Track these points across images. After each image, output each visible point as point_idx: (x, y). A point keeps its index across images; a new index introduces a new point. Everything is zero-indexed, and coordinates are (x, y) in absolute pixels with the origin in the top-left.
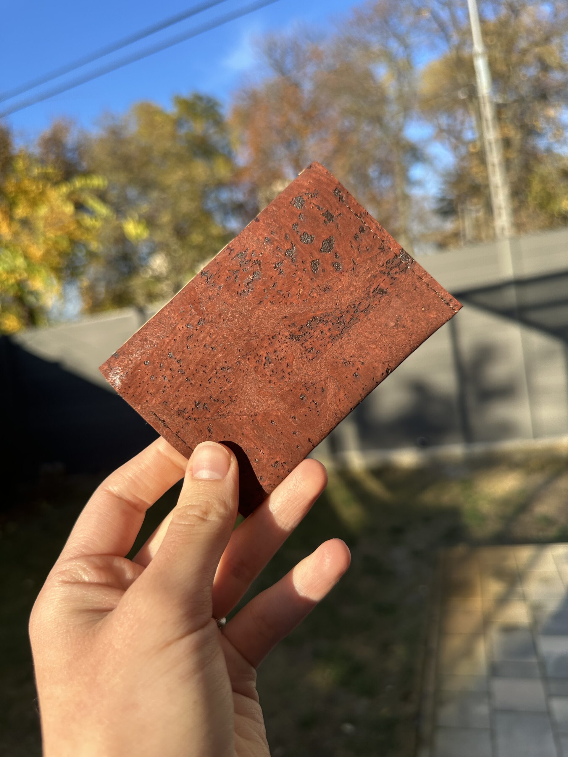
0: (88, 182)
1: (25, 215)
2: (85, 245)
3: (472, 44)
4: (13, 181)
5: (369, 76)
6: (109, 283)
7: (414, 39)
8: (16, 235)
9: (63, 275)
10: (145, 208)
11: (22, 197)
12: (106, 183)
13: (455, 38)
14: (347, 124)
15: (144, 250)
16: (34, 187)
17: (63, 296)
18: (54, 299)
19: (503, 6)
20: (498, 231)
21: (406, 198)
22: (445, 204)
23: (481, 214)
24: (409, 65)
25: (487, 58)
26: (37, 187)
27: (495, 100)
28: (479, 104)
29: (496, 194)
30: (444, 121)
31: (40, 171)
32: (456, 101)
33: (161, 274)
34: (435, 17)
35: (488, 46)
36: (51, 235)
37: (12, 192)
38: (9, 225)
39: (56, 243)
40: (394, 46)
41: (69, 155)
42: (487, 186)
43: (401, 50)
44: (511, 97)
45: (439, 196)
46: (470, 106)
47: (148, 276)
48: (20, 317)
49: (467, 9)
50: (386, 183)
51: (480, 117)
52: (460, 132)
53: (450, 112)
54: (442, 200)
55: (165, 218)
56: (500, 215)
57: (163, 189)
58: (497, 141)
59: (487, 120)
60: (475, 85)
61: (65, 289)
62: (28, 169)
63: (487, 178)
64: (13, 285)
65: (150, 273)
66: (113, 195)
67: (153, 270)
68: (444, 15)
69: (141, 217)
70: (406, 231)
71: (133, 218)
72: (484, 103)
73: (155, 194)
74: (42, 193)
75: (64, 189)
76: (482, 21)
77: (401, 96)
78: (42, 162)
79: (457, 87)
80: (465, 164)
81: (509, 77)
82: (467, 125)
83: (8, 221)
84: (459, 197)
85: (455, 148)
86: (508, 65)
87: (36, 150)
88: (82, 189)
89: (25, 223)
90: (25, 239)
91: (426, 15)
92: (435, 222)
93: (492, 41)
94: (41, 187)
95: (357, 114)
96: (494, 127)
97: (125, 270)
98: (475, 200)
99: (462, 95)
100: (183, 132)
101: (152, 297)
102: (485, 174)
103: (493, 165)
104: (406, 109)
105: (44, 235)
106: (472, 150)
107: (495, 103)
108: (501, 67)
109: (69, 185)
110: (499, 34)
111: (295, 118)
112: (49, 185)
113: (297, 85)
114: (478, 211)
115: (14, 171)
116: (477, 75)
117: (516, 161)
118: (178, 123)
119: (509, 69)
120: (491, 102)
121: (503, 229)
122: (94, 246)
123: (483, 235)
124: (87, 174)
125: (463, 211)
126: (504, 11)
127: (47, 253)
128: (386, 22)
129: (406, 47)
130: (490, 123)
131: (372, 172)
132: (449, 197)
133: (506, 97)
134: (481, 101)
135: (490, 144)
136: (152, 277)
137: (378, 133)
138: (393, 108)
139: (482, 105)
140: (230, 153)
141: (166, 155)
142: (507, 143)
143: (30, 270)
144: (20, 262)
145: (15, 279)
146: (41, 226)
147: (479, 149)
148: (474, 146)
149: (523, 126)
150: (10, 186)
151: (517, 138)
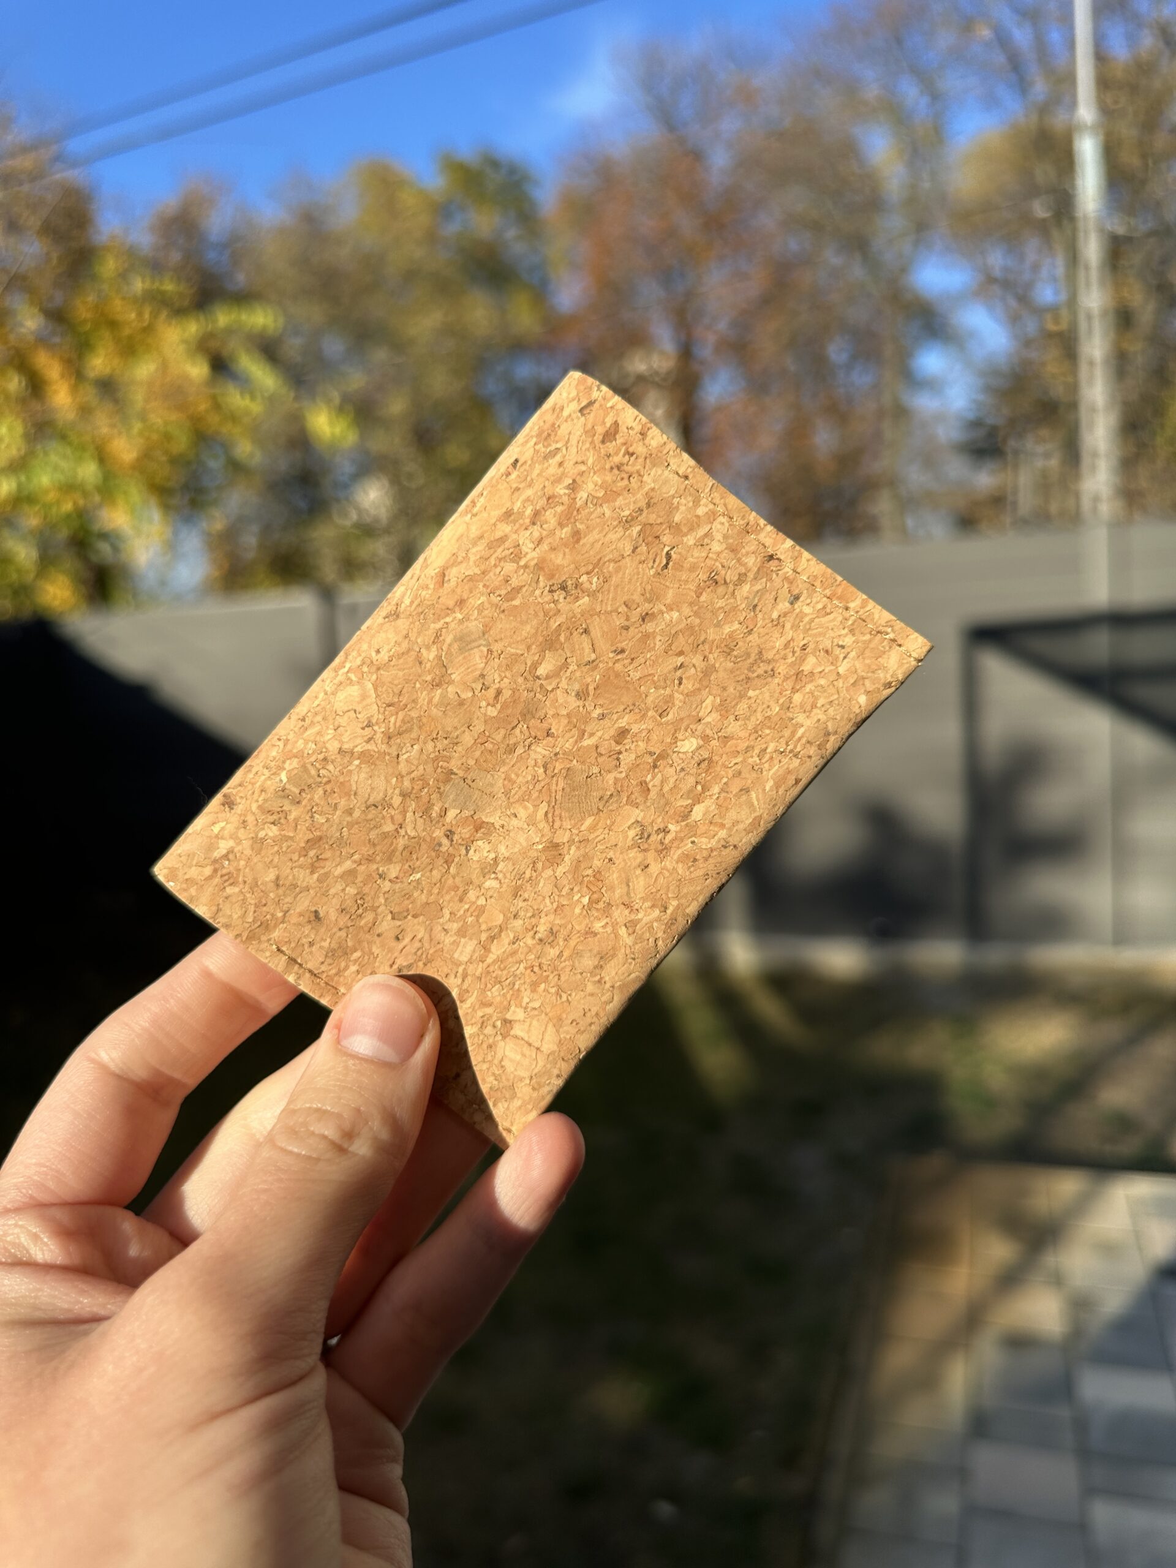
0: (244, 317)
1: (108, 371)
2: (226, 447)
3: (1073, 104)
4: (91, 298)
5: (849, 149)
6: (266, 529)
7: (952, 82)
8: (85, 411)
9: (175, 501)
10: (357, 380)
11: (106, 334)
12: (281, 321)
14: (793, 245)
15: (347, 468)
16: (133, 316)
17: (171, 547)
18: (152, 550)
19: (1146, 31)
20: (1086, 504)
21: (901, 413)
22: (980, 433)
23: (1054, 463)
24: (938, 135)
25: (1101, 137)
26: (140, 314)
27: (1109, 228)
28: (1075, 230)
29: (1091, 425)
30: (997, 259)
31: (147, 285)
32: (1027, 220)
33: (377, 520)
34: (1002, 40)
35: (1106, 111)
36: (157, 419)
37: (85, 321)
38: (74, 390)
39: (167, 437)
40: (910, 92)
41: (212, 255)
42: (1073, 406)
43: (924, 101)
44: (1143, 225)
45: (971, 416)
46: (1055, 233)
47: (348, 523)
48: (78, 581)
49: (1071, 27)
50: (861, 379)
51: (1073, 258)
52: (1029, 286)
53: (1012, 240)
54: (976, 424)
55: (397, 406)
56: (1094, 468)
57: (399, 346)
58: (1104, 313)
59: (1087, 268)
60: (1070, 191)
61: (176, 533)
62: (123, 276)
63: (1074, 388)
64: (68, 516)
65: (354, 516)
66: (293, 348)
67: (360, 511)
68: (1022, 36)
69: (346, 399)
70: (893, 482)
71: (329, 401)
72: (1086, 232)
73: (380, 355)
74: (149, 330)
75: (193, 328)
76: (1101, 57)
77: (912, 201)
78: (155, 267)
79: (1032, 191)
80: (1033, 355)
81: (1144, 182)
82: (1044, 273)
83: (73, 382)
84: (1012, 422)
85: (1014, 320)
86: (1144, 157)
87: (144, 239)
88: (229, 331)
89: (108, 387)
90: (102, 424)
91: (985, 33)
92: (957, 469)
93: (1116, 102)
94: (147, 316)
95: (817, 227)
96: (1102, 283)
97: (302, 504)
98: (1044, 432)
99: (1040, 210)
100: (452, 229)
101: (351, 568)
102: (1070, 379)
103: (1091, 363)
104: (921, 228)
105: (143, 417)
106: (1051, 327)
107: (1112, 233)
108: (1130, 159)
109: (202, 318)
110: (1133, 89)
111: (687, 224)
112: (164, 315)
113: (697, 156)
114: (1047, 455)
115: (94, 277)
116: (1078, 169)
117: (1140, 360)
118: (443, 210)
119: (1147, 165)
120: (1101, 230)
121: (1096, 499)
122: (245, 449)
123: (1054, 508)
124: (243, 298)
125: (1016, 453)
126: (1148, 41)
127: (146, 455)
128: (899, 41)
129: (935, 96)
130: (1094, 274)
131: (837, 351)
132: (990, 421)
133: (1133, 221)
134: (1081, 225)
135: (1089, 317)
136: (358, 526)
137: (857, 272)
138: (893, 223)
139: (1081, 235)
140: (544, 283)
141: (411, 275)
142: (1123, 319)
143: (108, 488)
144: (89, 471)
145: (75, 503)
146: (138, 398)
147: (1064, 326)
148: (1056, 320)
149: (1161, 288)
150: (83, 309)
151: (1146, 310)
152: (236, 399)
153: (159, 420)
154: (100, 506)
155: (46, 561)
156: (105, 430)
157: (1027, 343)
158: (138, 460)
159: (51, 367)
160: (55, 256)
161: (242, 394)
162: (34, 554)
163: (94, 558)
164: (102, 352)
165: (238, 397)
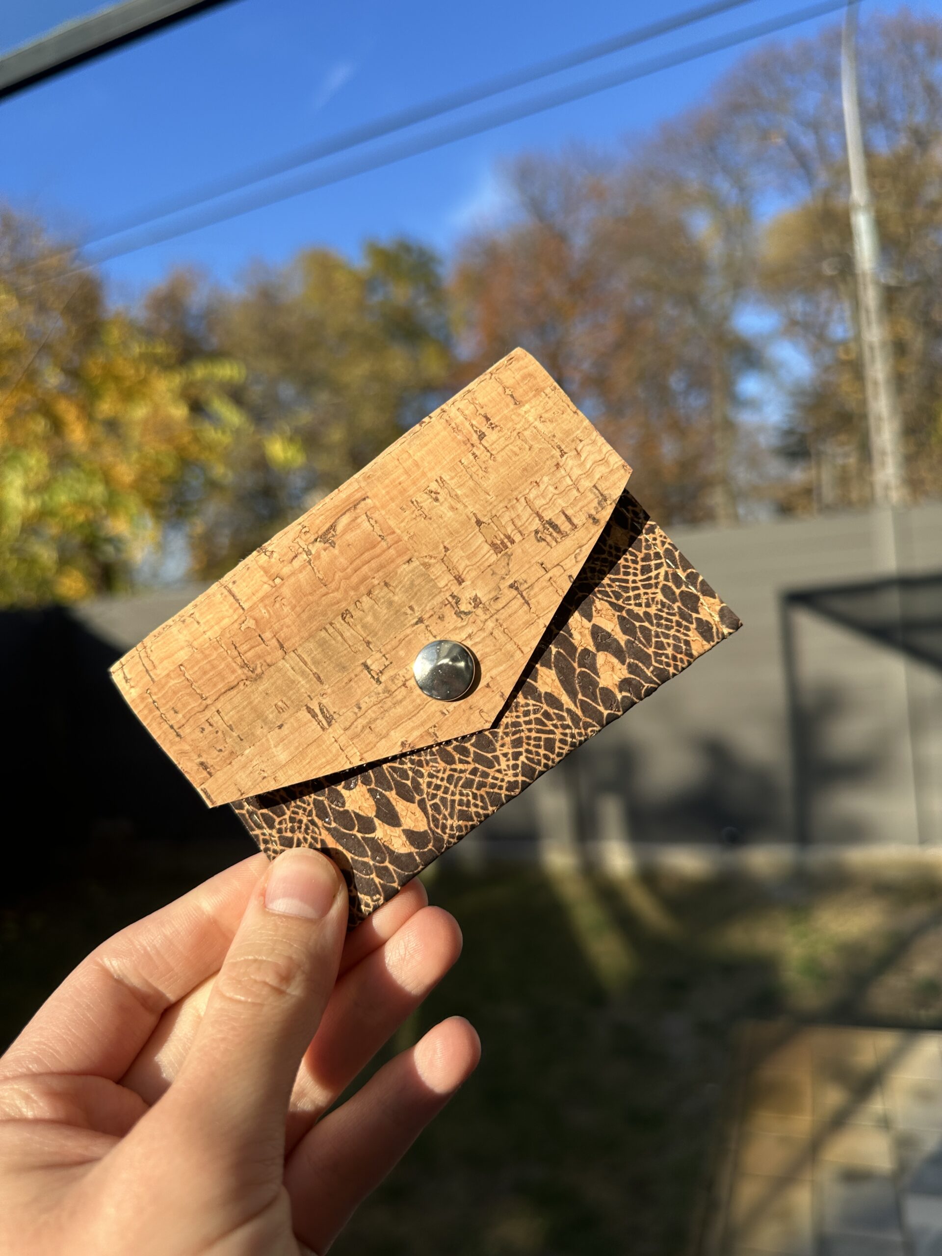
0: (215, 370)
1: (112, 414)
2: (204, 469)
3: (849, 190)
4: (101, 360)
5: (679, 229)
6: (236, 531)
7: (755, 178)
8: (95, 445)
9: (165, 512)
10: (305, 416)
11: (112, 386)
12: (244, 373)
13: (823, 178)
14: (639, 302)
15: (297, 482)
16: (132, 372)
17: (162, 547)
18: (146, 550)
19: (902, 134)
20: (879, 492)
21: (729, 426)
22: (793, 440)
23: (852, 461)
24: (746, 216)
25: (873, 214)
26: (137, 370)
27: (883, 280)
28: (856, 282)
29: (879, 430)
30: (798, 307)
31: (143, 350)
32: (819, 276)
34: (792, 145)
35: (876, 195)
36: (149, 450)
37: (96, 377)
38: (87, 429)
39: (158, 463)
40: (724, 186)
41: (192, 325)
42: (864, 416)
43: (734, 192)
44: (909, 277)
45: (785, 427)
46: (842, 287)
48: (88, 575)
49: (843, 135)
50: (696, 401)
51: (856, 304)
52: (824, 326)
53: (809, 292)
54: (790, 432)
55: (336, 435)
56: (883, 464)
57: (337, 389)
58: (884, 344)
59: (867, 311)
60: (850, 254)
61: (165, 536)
62: (125, 343)
63: (864, 402)
64: (81, 525)
66: (256, 393)
68: (807, 141)
69: (297, 431)
70: (725, 480)
71: (282, 433)
72: (865, 285)
73: (323, 397)
74: (144, 382)
75: (177, 379)
76: (868, 153)
77: (729, 265)
78: (149, 334)
79: (822, 254)
80: (831, 378)
81: (908, 245)
82: (835, 315)
83: (86, 422)
84: (817, 430)
85: (814, 352)
86: (907, 226)
87: (141, 314)
88: (206, 382)
89: (112, 426)
90: (108, 454)
91: (780, 141)
92: (775, 467)
93: (882, 187)
94: (143, 372)
95: (657, 288)
96: (880, 321)
97: (265, 512)
98: (843, 437)
99: (828, 269)
100: (377, 298)
102: (860, 397)
103: (876, 383)
104: (737, 285)
105: (139, 448)
106: (843, 356)
107: (886, 284)
108: (897, 228)
109: (184, 372)
110: (895, 177)
111: (556, 290)
112: (156, 369)
113: (562, 238)
114: (846, 455)
115: (102, 344)
116: (856, 239)
117: (914, 379)
118: (368, 285)
119: (909, 233)
120: (877, 283)
121: (887, 487)
122: (220, 471)
123: (854, 495)
124: (216, 355)
125: (819, 454)
126: (903, 141)
127: (142, 477)
128: (712, 149)
129: (743, 188)
130: (873, 316)
131: (676, 381)
132: (800, 430)
133: (901, 275)
134: (860, 279)
135: (872, 348)
137: (690, 320)
138: (716, 282)
139: (861, 287)
140: (448, 338)
141: (345, 335)
142: (899, 348)
143: (112, 504)
144: (97, 491)
145: (86, 516)
146: (136, 434)
147: (853, 356)
148: (847, 351)
149: (928, 324)
150: (94, 367)
151: (917, 342)
152: (212, 434)
153: (152, 451)
154: (106, 517)
155: (64, 562)
156: (111, 459)
157: (827, 369)
158: (136, 481)
159: (68, 411)
160: (74, 329)
161: (216, 429)
162: (55, 555)
163: (101, 558)
164: (108, 400)
165: (213, 432)
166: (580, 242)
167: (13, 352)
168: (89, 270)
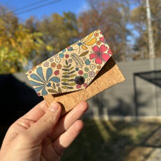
0: (38, 34)
1: (20, 41)
2: (35, 51)
3: (146, 4)
5: (117, 11)
7: (130, 2)
8: (17, 46)
9: (29, 58)
10: (53, 42)
11: (19, 36)
12: (43, 34)
14: (110, 23)
15: (51, 53)
18: (25, 64)
21: (125, 45)
24: (129, 9)
25: (150, 9)
27: (152, 20)
29: (151, 46)
30: (137, 24)
31: (25, 30)
32: (141, 19)
41: (34, 26)
42: (148, 43)
43: (127, 5)
44: (156, 20)
45: (135, 45)
46: (144, 21)
48: (16, 69)
50: (120, 40)
53: (139, 22)
55: (58, 45)
56: (151, 51)
58: (151, 31)
59: (149, 25)
60: (146, 15)
61: (29, 62)
62: (22, 29)
66: (44, 38)
69: (51, 44)
70: (124, 54)
73: (56, 38)
77: (125, 17)
78: (26, 27)
79: (141, 16)
80: (142, 36)
81: (156, 14)
82: (143, 26)
83: (15, 42)
84: (140, 45)
85: (140, 32)
86: (156, 11)
87: (24, 24)
88: (36, 36)
92: (133, 52)
93: (152, 4)
94: (25, 34)
95: (113, 21)
96: (151, 27)
98: (144, 47)
102: (147, 40)
103: (150, 38)
104: (127, 21)
105: (24, 47)
109: (32, 34)
110: (154, 2)
111: (96, 21)
113: (97, 12)
114: (145, 50)
115: (18, 29)
117: (156, 37)
118: (64, 20)
121: (152, 55)
122: (38, 51)
123: (146, 56)
124: (38, 31)
125: (141, 50)
131: (116, 37)
134: (148, 20)
137: (119, 26)
140: (77, 29)
141: (60, 28)
142: (154, 32)
143: (20, 56)
144: (17, 54)
145: (15, 58)
147: (146, 33)
149: (159, 28)
150: (17, 33)
151: (157, 31)
153: (27, 48)
154: (19, 59)
156: (19, 49)
158: (24, 53)
159: (12, 41)
160: (13, 26)
161: (38, 44)
162: (10, 65)
163: (18, 66)
166: (100, 13)
167: (3, 30)
168: (16, 16)
